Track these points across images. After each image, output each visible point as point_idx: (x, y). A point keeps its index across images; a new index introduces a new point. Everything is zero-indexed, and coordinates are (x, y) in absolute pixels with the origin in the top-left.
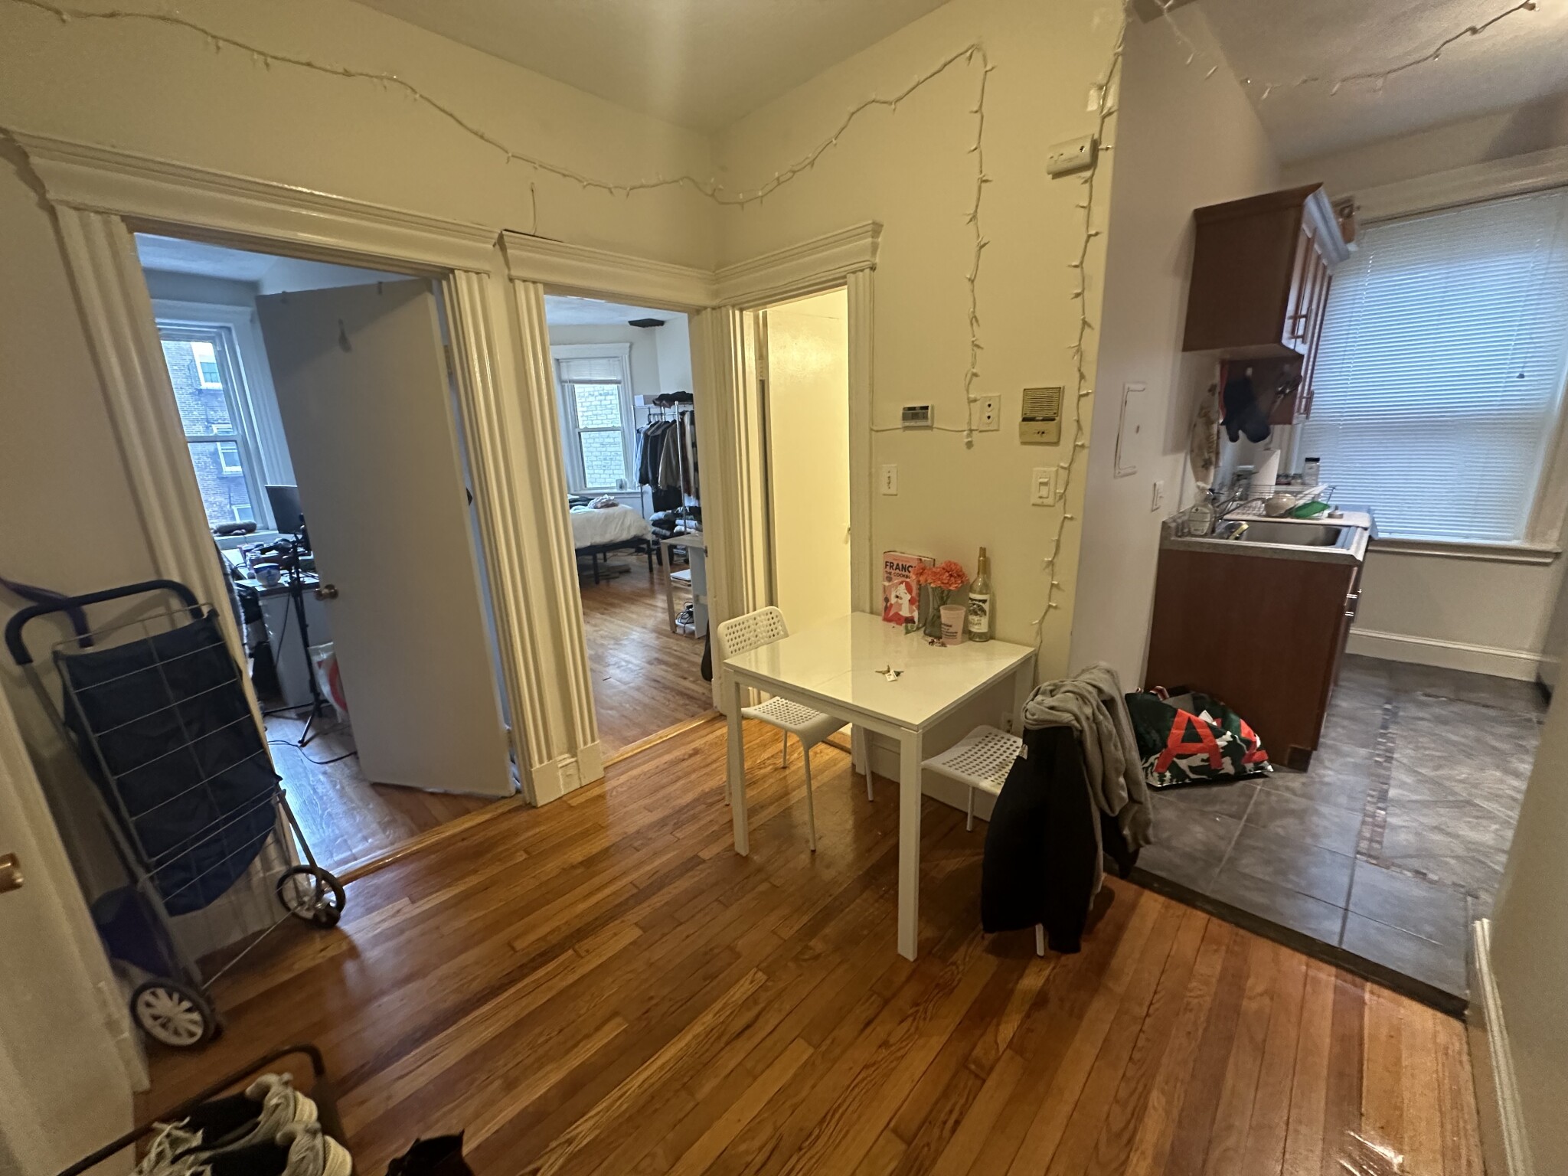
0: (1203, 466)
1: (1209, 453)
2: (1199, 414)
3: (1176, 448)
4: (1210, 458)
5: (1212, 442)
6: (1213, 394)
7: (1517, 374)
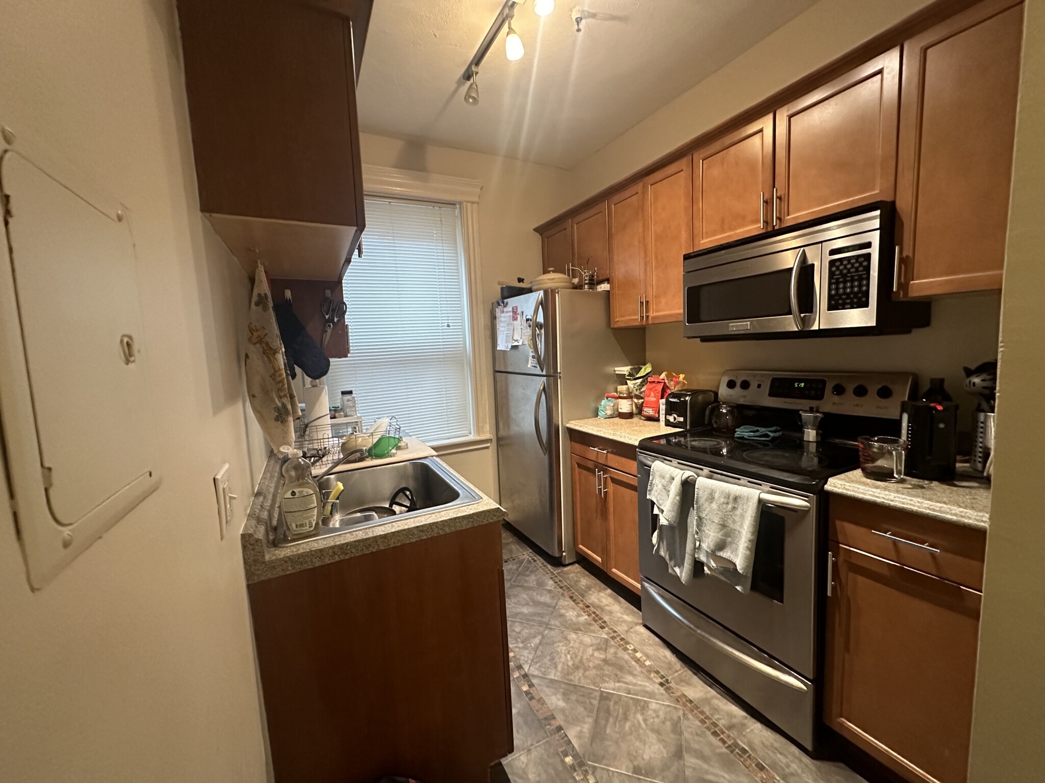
0: (277, 419)
1: (280, 397)
2: (250, 340)
3: (231, 397)
4: (284, 405)
5: (282, 381)
6: (265, 309)
7: (446, 324)
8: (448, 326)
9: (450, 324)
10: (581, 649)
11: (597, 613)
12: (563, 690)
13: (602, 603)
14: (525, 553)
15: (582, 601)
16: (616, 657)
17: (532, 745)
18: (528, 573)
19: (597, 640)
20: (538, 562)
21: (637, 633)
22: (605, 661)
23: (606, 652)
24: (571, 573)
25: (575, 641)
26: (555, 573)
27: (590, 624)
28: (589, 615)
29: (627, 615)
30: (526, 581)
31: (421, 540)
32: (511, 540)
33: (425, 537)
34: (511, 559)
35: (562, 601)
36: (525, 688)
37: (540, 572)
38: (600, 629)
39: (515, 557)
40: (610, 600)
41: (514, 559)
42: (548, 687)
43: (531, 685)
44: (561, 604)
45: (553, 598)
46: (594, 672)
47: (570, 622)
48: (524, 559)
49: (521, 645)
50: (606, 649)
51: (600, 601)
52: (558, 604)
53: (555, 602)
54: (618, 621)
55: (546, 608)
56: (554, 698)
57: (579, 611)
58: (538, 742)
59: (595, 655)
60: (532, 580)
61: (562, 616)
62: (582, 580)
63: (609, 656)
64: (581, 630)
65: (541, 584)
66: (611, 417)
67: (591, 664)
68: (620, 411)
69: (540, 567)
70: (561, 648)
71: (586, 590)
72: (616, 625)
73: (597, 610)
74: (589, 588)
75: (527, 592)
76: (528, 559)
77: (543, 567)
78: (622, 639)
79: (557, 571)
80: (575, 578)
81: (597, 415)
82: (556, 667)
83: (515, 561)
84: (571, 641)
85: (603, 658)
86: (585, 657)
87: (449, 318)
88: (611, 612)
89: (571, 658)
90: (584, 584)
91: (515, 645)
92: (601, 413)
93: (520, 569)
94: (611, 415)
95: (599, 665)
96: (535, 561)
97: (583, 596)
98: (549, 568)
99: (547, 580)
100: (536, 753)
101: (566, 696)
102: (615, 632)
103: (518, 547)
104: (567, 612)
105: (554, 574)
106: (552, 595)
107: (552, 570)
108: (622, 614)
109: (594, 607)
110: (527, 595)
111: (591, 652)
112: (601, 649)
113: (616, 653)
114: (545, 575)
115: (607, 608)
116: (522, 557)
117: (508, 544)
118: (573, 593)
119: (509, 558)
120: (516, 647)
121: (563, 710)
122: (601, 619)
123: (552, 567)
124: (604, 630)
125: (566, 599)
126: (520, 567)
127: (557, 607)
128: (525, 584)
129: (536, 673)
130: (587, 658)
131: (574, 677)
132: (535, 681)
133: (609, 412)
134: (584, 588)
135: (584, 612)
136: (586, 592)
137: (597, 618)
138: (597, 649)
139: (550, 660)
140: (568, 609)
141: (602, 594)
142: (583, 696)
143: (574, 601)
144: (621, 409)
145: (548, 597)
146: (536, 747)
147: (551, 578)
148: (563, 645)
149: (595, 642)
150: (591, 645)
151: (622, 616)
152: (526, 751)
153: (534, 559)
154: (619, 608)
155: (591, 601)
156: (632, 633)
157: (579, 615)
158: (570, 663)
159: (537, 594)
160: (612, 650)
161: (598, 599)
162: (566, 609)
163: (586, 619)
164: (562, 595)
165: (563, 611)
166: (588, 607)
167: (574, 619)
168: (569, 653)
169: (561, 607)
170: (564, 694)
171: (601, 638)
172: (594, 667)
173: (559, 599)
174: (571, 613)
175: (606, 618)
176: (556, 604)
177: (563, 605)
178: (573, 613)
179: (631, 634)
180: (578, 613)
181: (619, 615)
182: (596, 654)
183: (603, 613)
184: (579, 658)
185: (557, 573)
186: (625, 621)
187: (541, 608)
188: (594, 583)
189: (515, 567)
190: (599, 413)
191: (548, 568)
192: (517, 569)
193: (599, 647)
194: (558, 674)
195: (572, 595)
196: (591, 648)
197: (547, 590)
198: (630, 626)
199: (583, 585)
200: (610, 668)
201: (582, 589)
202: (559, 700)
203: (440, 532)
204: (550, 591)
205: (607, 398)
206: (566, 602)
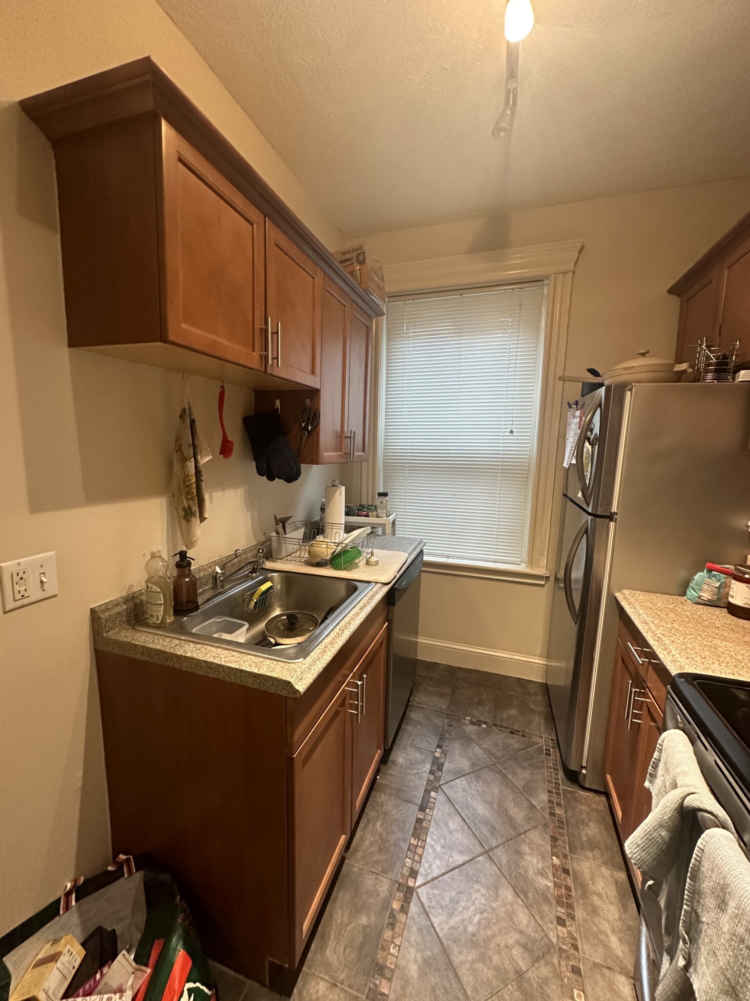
0: (184, 518)
4: (189, 507)
5: (190, 485)
6: (183, 421)
7: (509, 430)
8: (512, 432)
9: (514, 430)
10: (503, 924)
11: (573, 893)
12: (430, 954)
13: (594, 883)
14: (544, 736)
15: (565, 856)
16: (542, 988)
17: (342, 983)
18: (525, 764)
19: (537, 931)
20: (552, 757)
21: (612, 987)
22: (520, 975)
23: (533, 963)
24: (585, 804)
25: (505, 905)
26: (561, 787)
27: (546, 899)
28: (556, 885)
29: (620, 940)
30: (514, 773)
31: (208, 677)
32: (541, 708)
33: (212, 676)
34: (521, 733)
35: (536, 833)
36: (396, 905)
37: (543, 774)
38: (555, 922)
39: (528, 734)
40: (612, 892)
41: (525, 736)
42: (420, 930)
43: (404, 910)
44: (532, 835)
45: (529, 819)
46: (489, 974)
47: (523, 872)
48: (537, 744)
49: (438, 849)
50: (538, 960)
51: (592, 879)
52: (527, 833)
53: (526, 828)
54: (595, 935)
55: (507, 826)
56: (412, 951)
57: (548, 867)
58: (350, 986)
59: (514, 952)
60: (522, 776)
61: (518, 853)
62: (592, 825)
63: (531, 975)
64: (526, 896)
65: (528, 790)
66: (709, 604)
67: (496, 959)
68: (730, 600)
69: (548, 767)
70: (478, 895)
71: (586, 844)
72: (587, 938)
73: (575, 889)
74: (592, 845)
75: (504, 788)
76: (543, 745)
77: (552, 770)
78: (576, 971)
79: (565, 786)
80: (584, 816)
81: (684, 594)
82: (450, 915)
83: (523, 738)
84: (499, 900)
85: (520, 969)
86: (497, 940)
87: (514, 423)
88: (594, 911)
89: (479, 922)
90: (590, 833)
91: (433, 843)
92: (690, 593)
93: (520, 753)
94: (709, 600)
95: (506, 972)
96: (548, 754)
97: (572, 850)
98: (559, 777)
99: (541, 791)
100: (336, 998)
101: (427, 965)
102: (575, 947)
103: (542, 721)
104: (530, 854)
105: (559, 789)
106: (531, 815)
107: (560, 782)
108: (613, 931)
109: (575, 879)
110: (501, 792)
111: (511, 942)
112: (531, 952)
113: (545, 981)
114: (545, 782)
115: (595, 898)
116: (535, 739)
117: (533, 711)
118: (561, 834)
119: (519, 729)
120: (432, 846)
121: (406, 982)
122: (570, 906)
123: (564, 777)
124: (560, 928)
125: (544, 835)
126: (524, 749)
127: (523, 836)
128: (510, 777)
129: (424, 899)
130: (499, 945)
131: (460, 953)
132: (414, 908)
133: (706, 596)
134: (584, 838)
135: (554, 875)
136: (583, 848)
137: (565, 901)
138: (525, 947)
139: (452, 900)
140: (535, 852)
141: (605, 871)
142: (447, 993)
143: (554, 847)
144: (733, 597)
145: (523, 814)
146: (342, 989)
147: (549, 791)
148: (484, 895)
149: (530, 931)
150: (521, 933)
151: (609, 933)
152: (332, 981)
153: (550, 750)
154: (617, 917)
155: (577, 867)
156: (602, 975)
157: (542, 874)
158: (471, 929)
159: (514, 800)
160: (544, 971)
161: (592, 873)
162: (532, 849)
163: (548, 887)
164: (545, 825)
165: (525, 849)
166: (566, 871)
167: (531, 873)
168: (481, 913)
169: (528, 841)
170: (426, 961)
171: (546, 936)
172: (497, 969)
173: (535, 828)
174: (535, 860)
175: (579, 913)
176: (525, 833)
177: (534, 840)
178: (538, 862)
179: (599, 977)
180: (543, 869)
181: (606, 927)
182: (516, 952)
183: (581, 901)
184: (489, 933)
185: (563, 790)
186: (606, 946)
187: (500, 822)
188: (608, 844)
189: (516, 746)
190: (688, 590)
191: (557, 775)
192: (518, 751)
193: (530, 947)
194: (446, 927)
195: (558, 837)
196: (518, 936)
197: (531, 804)
198: (610, 963)
199: (587, 835)
200: (517, 994)
201: (580, 838)
202: (415, 961)
203: (226, 678)
204: (532, 807)
205: (710, 570)
206: (539, 838)
